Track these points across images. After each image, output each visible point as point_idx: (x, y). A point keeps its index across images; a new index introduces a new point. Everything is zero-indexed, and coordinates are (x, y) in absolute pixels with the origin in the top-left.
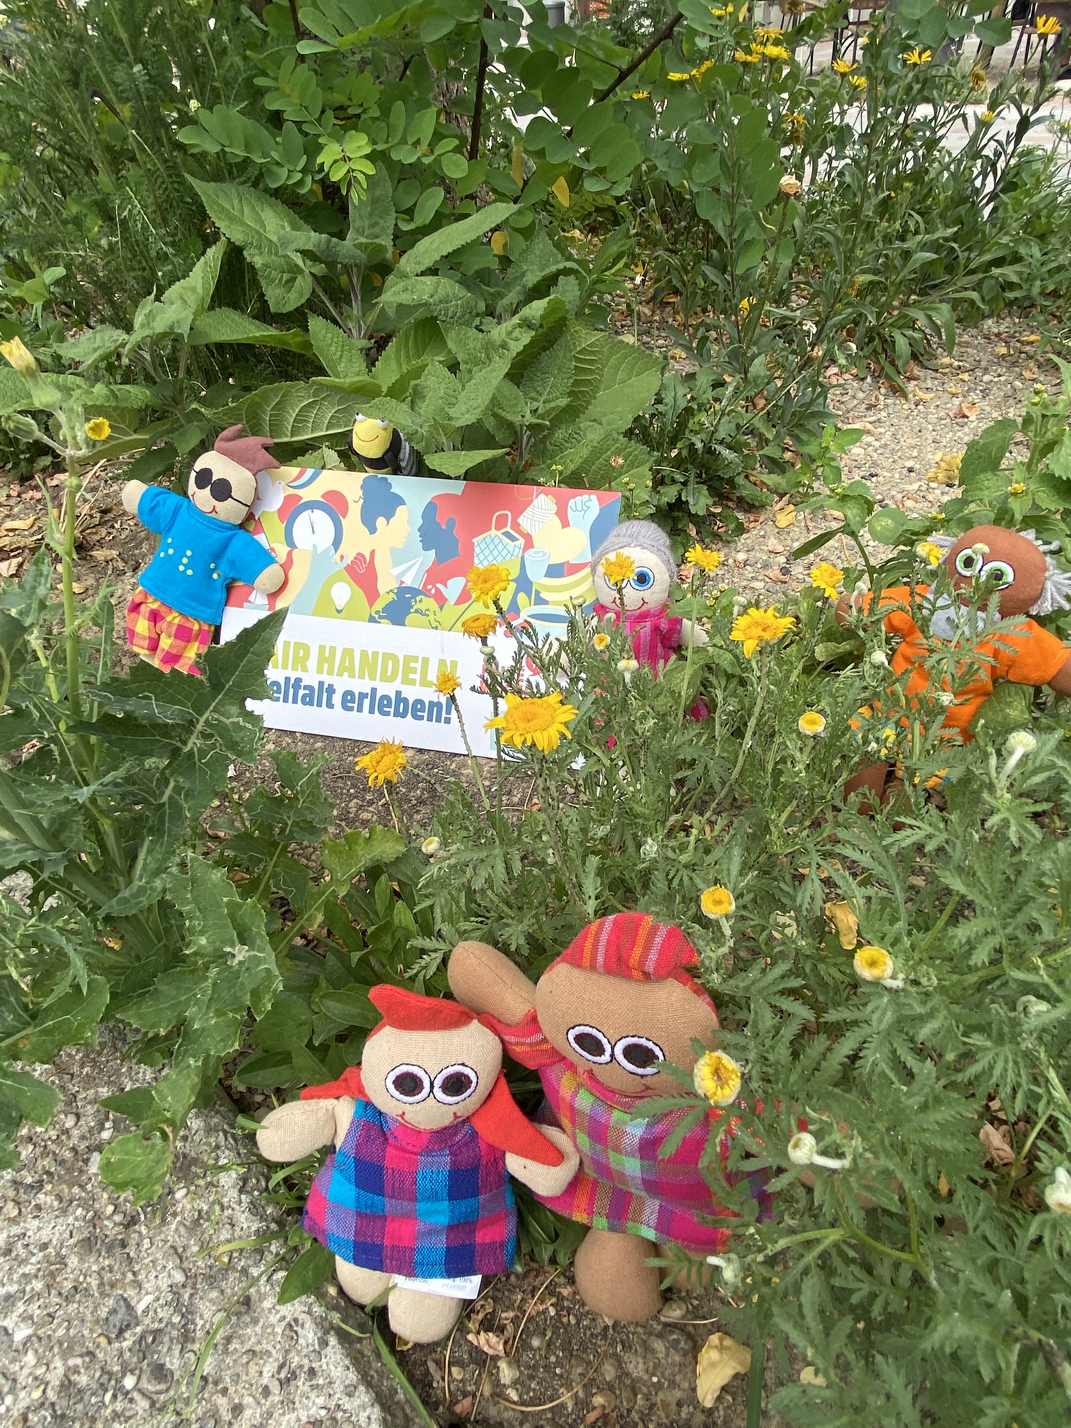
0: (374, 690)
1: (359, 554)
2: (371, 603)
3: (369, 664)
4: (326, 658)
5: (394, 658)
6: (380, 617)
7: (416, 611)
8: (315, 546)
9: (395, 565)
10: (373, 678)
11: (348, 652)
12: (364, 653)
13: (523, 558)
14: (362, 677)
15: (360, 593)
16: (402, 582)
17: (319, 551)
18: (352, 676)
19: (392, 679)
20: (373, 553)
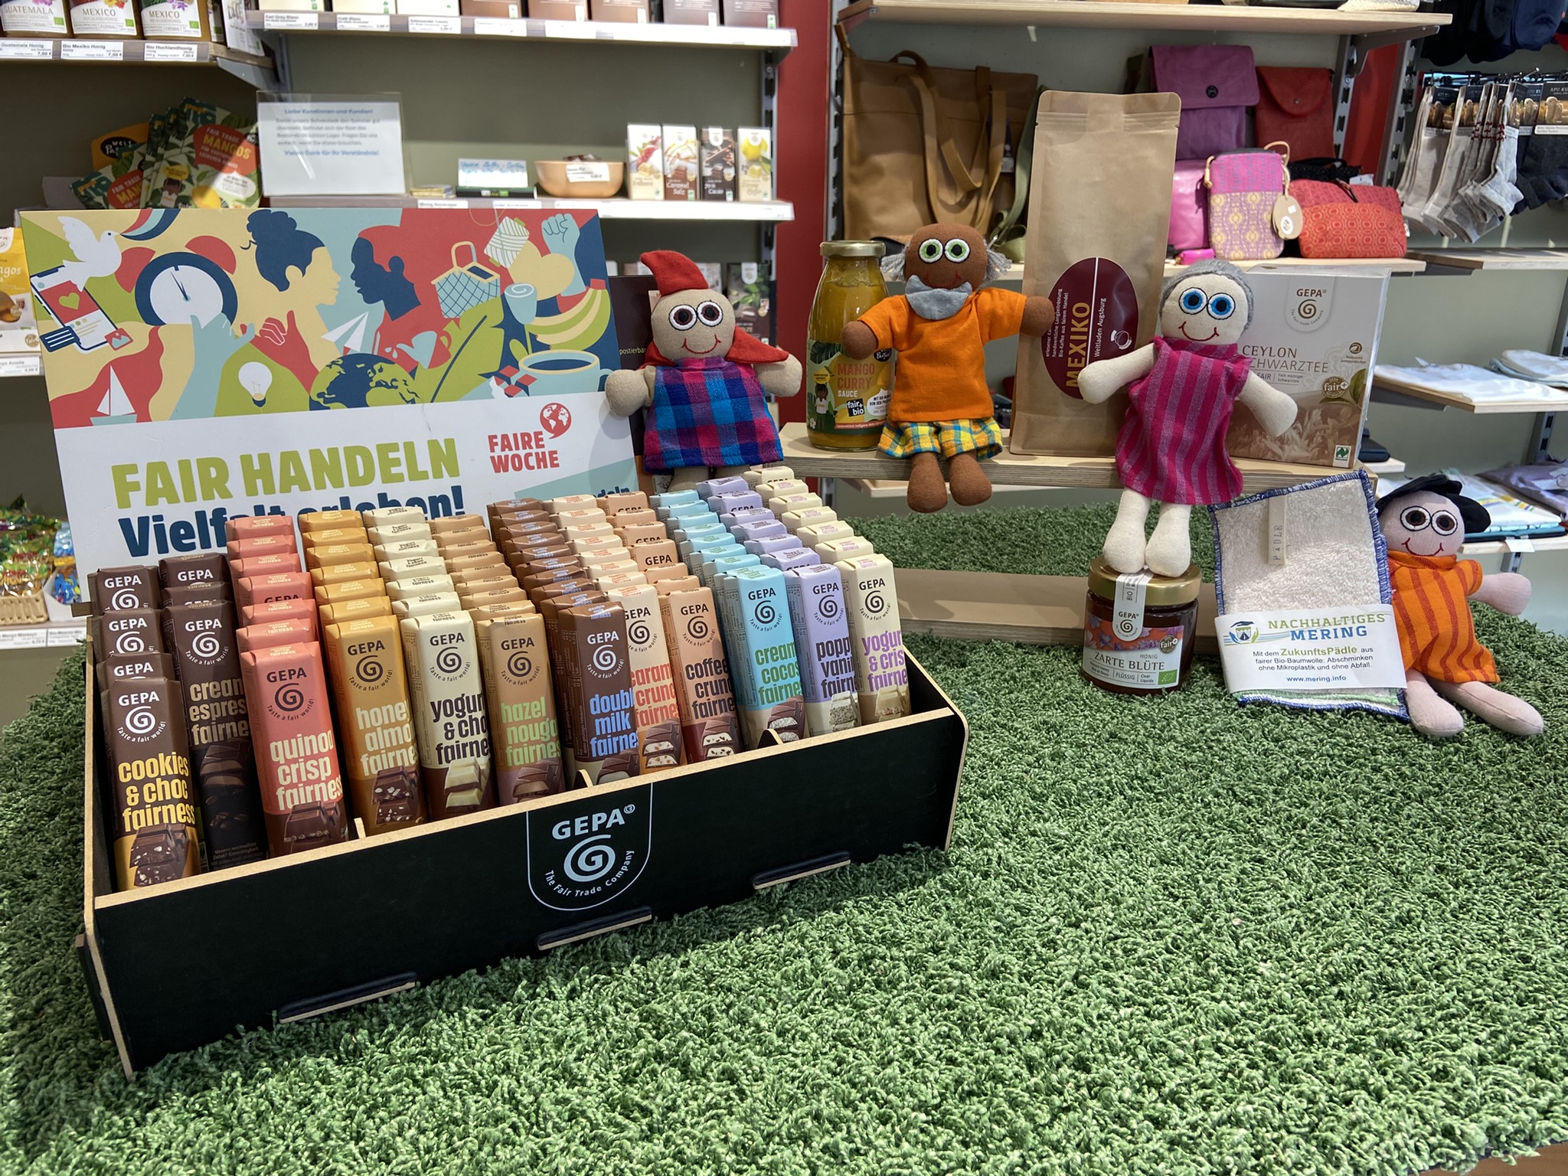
1: (269, 320)
6: (327, 401)
7: (379, 384)
9: (330, 328)
12: (315, 454)
13: (503, 296)
15: (288, 374)
16: (347, 349)
20: (291, 316)
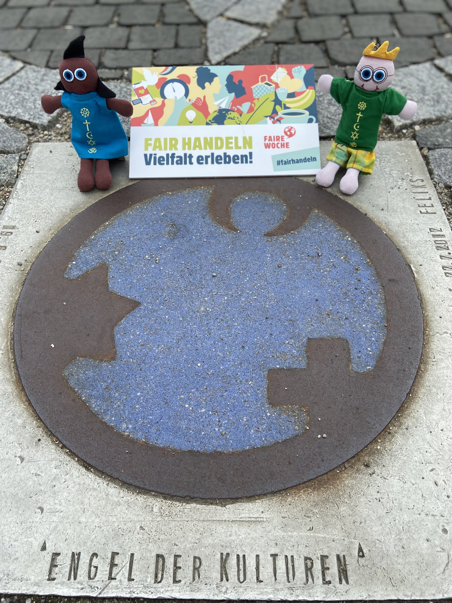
0: (213, 154)
2: (206, 117)
3: (208, 143)
4: (186, 143)
5: (221, 139)
8: (176, 97)
10: (211, 148)
11: (197, 139)
14: (205, 148)
17: (178, 99)
18: (200, 148)
19: (221, 147)
